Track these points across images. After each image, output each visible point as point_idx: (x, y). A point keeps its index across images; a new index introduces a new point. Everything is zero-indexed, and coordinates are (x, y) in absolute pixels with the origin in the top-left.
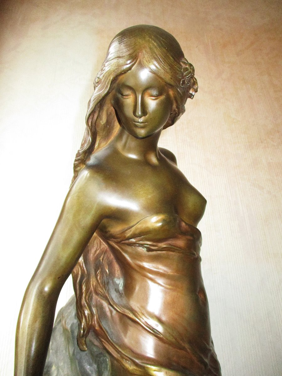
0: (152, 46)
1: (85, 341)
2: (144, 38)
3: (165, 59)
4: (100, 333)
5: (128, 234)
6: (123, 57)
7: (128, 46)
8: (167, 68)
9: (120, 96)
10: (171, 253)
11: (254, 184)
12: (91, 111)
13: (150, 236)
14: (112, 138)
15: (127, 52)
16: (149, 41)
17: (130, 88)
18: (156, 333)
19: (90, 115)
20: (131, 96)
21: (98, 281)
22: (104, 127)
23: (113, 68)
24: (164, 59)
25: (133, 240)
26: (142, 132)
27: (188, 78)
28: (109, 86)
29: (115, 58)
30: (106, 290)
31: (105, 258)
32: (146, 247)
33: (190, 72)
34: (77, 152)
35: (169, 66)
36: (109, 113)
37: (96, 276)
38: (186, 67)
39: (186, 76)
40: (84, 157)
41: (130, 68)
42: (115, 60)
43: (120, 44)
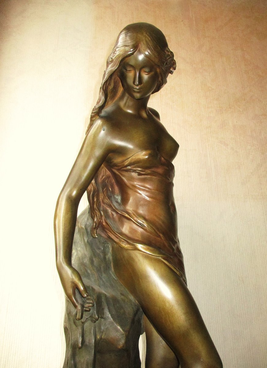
0: (147, 40)
1: (96, 232)
2: (142, 34)
3: (155, 49)
4: (106, 226)
5: (126, 163)
6: (128, 46)
7: (132, 38)
9: (125, 70)
10: (154, 177)
11: (221, 142)
12: (106, 80)
13: (141, 164)
14: (117, 98)
15: (131, 42)
16: (145, 36)
17: (132, 66)
18: (142, 226)
19: (105, 83)
20: (132, 71)
21: (104, 195)
22: (112, 90)
25: (129, 167)
26: (138, 95)
27: (169, 61)
28: (118, 64)
29: (123, 46)
30: (110, 200)
31: (109, 181)
32: (137, 172)
33: (171, 57)
34: (93, 107)
35: (158, 53)
36: (115, 81)
37: (103, 192)
38: (169, 53)
39: (168, 59)
40: (99, 110)
41: (132, 54)
42: (123, 48)
43: (126, 36)
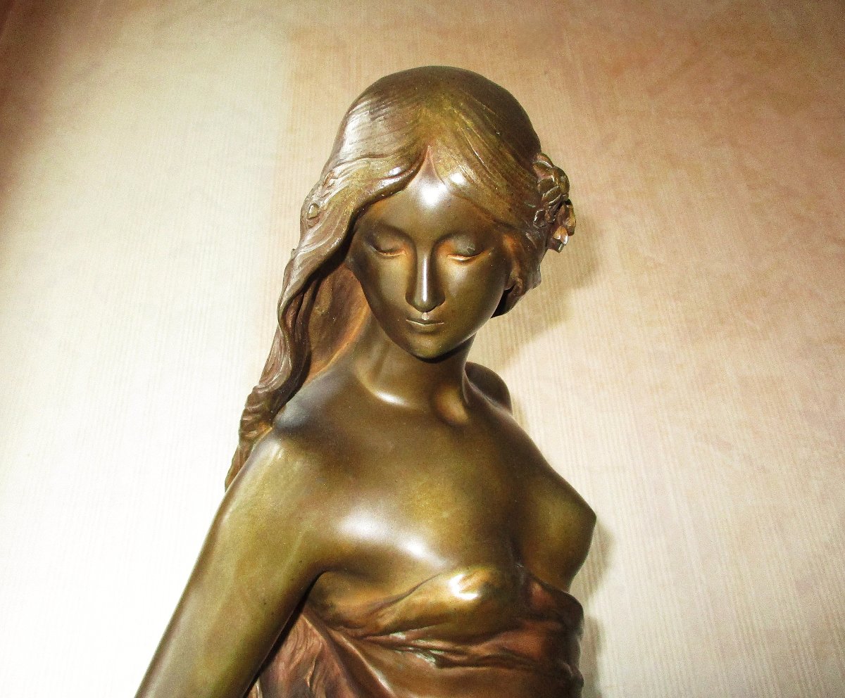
0: (460, 129)
2: (440, 106)
3: (495, 161)
5: (387, 619)
6: (382, 156)
7: (396, 125)
8: (500, 183)
9: (371, 249)
10: (504, 671)
12: (294, 291)
13: (448, 627)
15: (391, 142)
16: (451, 115)
17: (399, 233)
19: (290, 301)
20: (403, 253)
22: (325, 320)
23: (356, 183)
24: (491, 162)
25: (400, 636)
26: (428, 345)
27: (552, 205)
28: (344, 229)
29: (362, 157)
31: (318, 675)
32: (434, 656)
33: (559, 191)
34: (250, 391)
35: (506, 178)
36: (337, 286)
38: (549, 177)
39: (548, 200)
40: (271, 406)
41: (402, 186)
42: (361, 164)
43: (373, 119)
